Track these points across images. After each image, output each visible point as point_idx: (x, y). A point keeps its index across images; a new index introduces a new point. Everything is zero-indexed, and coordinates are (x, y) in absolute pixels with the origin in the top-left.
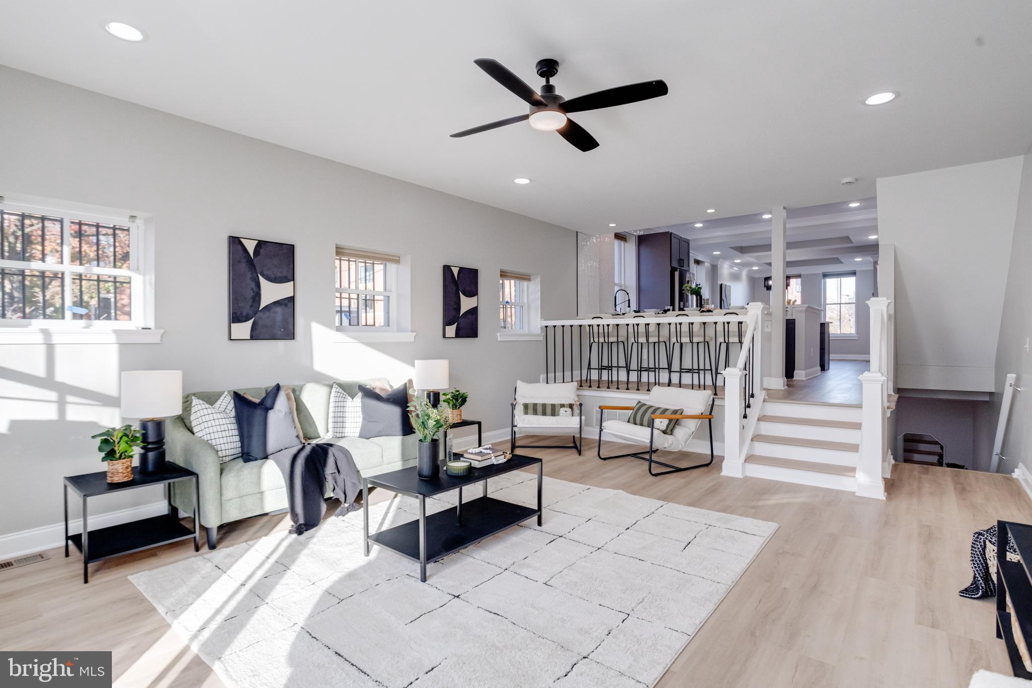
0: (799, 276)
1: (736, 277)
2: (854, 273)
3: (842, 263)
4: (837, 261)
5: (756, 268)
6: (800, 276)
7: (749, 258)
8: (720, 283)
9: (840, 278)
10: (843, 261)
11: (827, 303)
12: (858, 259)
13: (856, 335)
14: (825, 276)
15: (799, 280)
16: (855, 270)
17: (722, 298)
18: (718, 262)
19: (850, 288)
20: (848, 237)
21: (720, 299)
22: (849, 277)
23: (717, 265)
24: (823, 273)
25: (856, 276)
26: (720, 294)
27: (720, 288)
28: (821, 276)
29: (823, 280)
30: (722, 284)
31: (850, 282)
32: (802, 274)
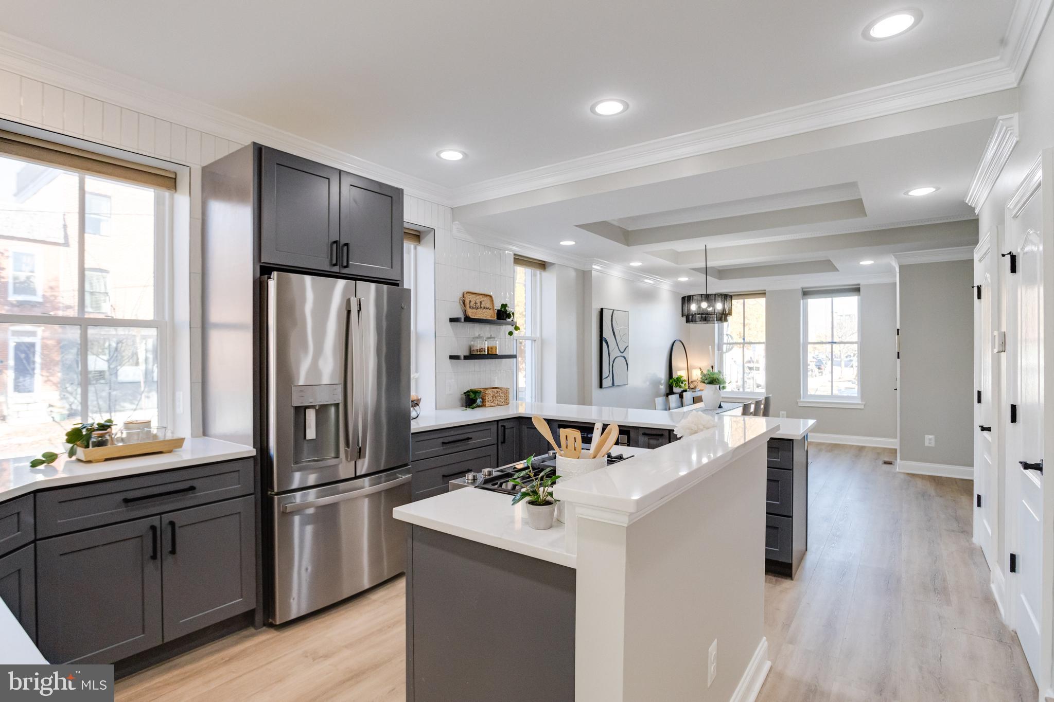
0: (762, 294)
1: (645, 296)
2: (856, 290)
3: (837, 270)
4: (827, 266)
5: (683, 279)
6: (765, 294)
7: (653, 255)
8: (596, 306)
9: (832, 297)
10: (837, 266)
11: (809, 341)
12: (866, 263)
14: (806, 293)
15: (762, 301)
16: (859, 285)
17: (604, 336)
18: (592, 265)
19: (850, 315)
20: (861, 199)
21: (599, 339)
22: (847, 296)
23: (590, 271)
24: (803, 288)
25: (860, 295)
26: (599, 330)
27: (599, 317)
28: (800, 294)
29: (801, 301)
30: (602, 309)
31: (849, 305)
32: (767, 289)
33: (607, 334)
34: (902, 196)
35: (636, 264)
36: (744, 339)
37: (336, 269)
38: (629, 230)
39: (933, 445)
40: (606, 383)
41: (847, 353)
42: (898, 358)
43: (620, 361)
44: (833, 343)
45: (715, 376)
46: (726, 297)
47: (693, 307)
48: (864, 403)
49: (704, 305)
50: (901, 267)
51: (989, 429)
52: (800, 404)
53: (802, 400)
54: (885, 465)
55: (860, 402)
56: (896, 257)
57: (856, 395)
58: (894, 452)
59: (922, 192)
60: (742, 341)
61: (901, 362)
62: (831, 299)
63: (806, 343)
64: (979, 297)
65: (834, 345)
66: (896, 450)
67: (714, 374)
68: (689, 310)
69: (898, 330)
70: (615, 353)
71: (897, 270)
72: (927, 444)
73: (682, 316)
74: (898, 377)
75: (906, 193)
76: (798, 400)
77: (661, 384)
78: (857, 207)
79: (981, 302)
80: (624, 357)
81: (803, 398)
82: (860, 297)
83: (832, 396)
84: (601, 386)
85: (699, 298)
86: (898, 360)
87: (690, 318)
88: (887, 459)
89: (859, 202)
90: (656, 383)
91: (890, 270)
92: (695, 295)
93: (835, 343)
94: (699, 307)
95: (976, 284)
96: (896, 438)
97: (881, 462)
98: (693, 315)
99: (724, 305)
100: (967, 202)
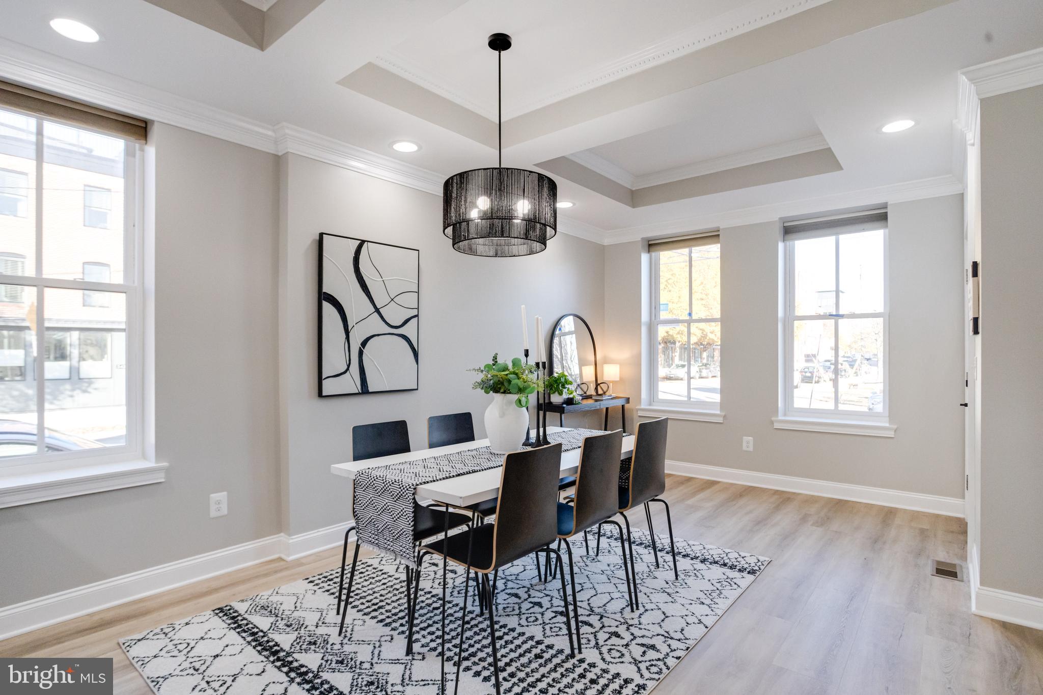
2: (879, 217)
4: (824, 162)
9: (837, 234)
14: (790, 230)
15: (713, 250)
16: (885, 208)
17: (327, 290)
21: (315, 295)
22: (864, 230)
24: (783, 222)
25: (887, 227)
26: (313, 277)
28: (778, 231)
29: (781, 246)
30: (321, 236)
31: (868, 245)
36: (690, 314)
40: (337, 385)
42: (976, 331)
44: (838, 316)
48: (895, 427)
52: (777, 426)
53: (781, 418)
55: (887, 425)
57: (880, 412)
62: (833, 237)
63: (791, 318)
65: (841, 321)
70: (367, 326)
76: (773, 419)
81: (785, 415)
82: (887, 230)
83: (836, 412)
84: (320, 393)
86: (976, 337)
93: (842, 316)
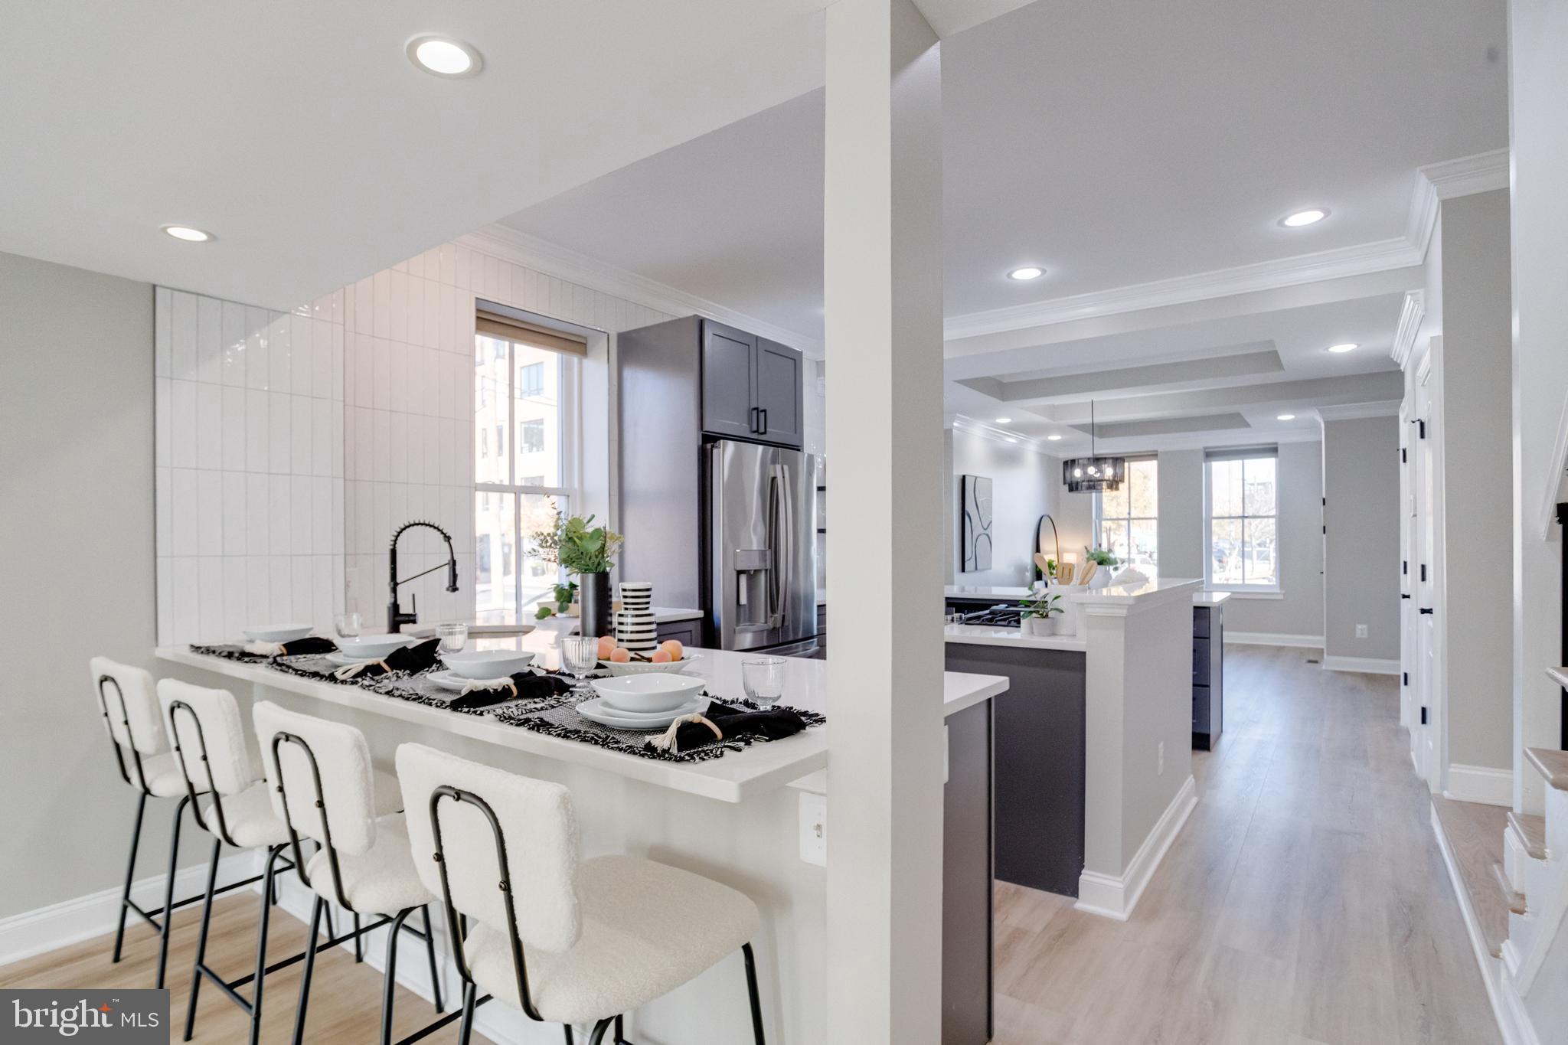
0: (1152, 455)
1: (1008, 458)
2: (1272, 450)
3: (1247, 425)
4: (1236, 421)
5: (1055, 438)
6: (1157, 455)
7: (1028, 410)
8: (958, 473)
9: (1243, 459)
10: (1249, 420)
11: (1214, 515)
12: (1286, 417)
13: (1277, 590)
14: (1210, 454)
15: (1154, 464)
16: (1276, 443)
17: (967, 508)
18: (953, 421)
19: (1264, 484)
20: (1276, 352)
21: (960, 512)
22: (1261, 458)
23: (950, 431)
24: (1205, 448)
25: (1278, 457)
26: (960, 501)
27: (961, 484)
28: (1202, 455)
29: (1204, 465)
30: (964, 477)
31: (1264, 469)
32: (1160, 449)
33: (970, 507)
34: (1321, 351)
35: (1004, 421)
36: (1129, 514)
37: (755, 436)
38: (1005, 382)
39: (1365, 636)
40: (969, 565)
41: (1260, 537)
42: (1324, 533)
43: (983, 539)
44: (1244, 517)
45: (1105, 556)
46: (1118, 461)
47: (1078, 473)
48: (1283, 592)
49: (1091, 470)
50: (1326, 423)
51: (1430, 611)
54: (1310, 664)
55: (1279, 591)
56: (1320, 411)
57: (1275, 583)
58: (1322, 651)
59: (1342, 348)
60: (1127, 516)
61: (1327, 538)
62: (1240, 462)
63: (1210, 518)
64: (1405, 461)
65: (1246, 521)
66: (1323, 650)
67: (1103, 553)
68: (1072, 476)
69: (1324, 500)
70: (978, 530)
71: (1323, 426)
72: (1358, 635)
73: (1065, 483)
74: (1325, 556)
75: (1327, 349)
77: (1028, 571)
78: (1271, 359)
79: (1406, 466)
80: (988, 535)
82: (1277, 460)
83: (1244, 584)
84: (963, 570)
85: (1085, 462)
86: (1324, 536)
87: (1073, 487)
88: (1311, 658)
89: (1275, 355)
90: (1021, 570)
91: (1314, 426)
92: (1081, 459)
93: (1247, 517)
94: (1085, 473)
95: (1402, 447)
96: (1322, 634)
97: (1304, 661)
98: (1077, 483)
99: (1115, 470)
100: (1392, 357)
